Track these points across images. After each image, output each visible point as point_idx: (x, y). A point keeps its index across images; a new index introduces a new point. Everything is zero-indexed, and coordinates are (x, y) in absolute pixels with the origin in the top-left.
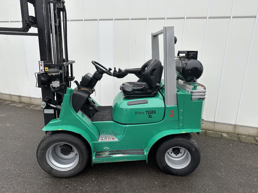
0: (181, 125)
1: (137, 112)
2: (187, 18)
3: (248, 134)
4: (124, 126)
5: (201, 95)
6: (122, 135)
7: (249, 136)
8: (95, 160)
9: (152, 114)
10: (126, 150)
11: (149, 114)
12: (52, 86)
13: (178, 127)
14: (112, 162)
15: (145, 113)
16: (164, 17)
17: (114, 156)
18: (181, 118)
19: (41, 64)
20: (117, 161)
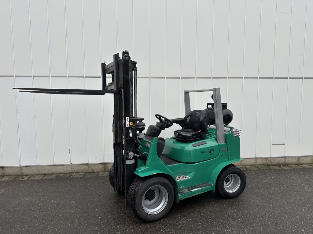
0: (229, 157)
1: (202, 151)
2: (197, 78)
3: (250, 164)
4: (194, 164)
5: (237, 134)
6: (192, 173)
7: (251, 165)
8: (181, 197)
9: (211, 152)
10: (197, 185)
11: (210, 152)
12: (139, 137)
13: (227, 160)
14: (191, 196)
15: (207, 151)
16: (179, 77)
17: (192, 190)
18: (229, 152)
19: (127, 120)
20: (195, 195)
